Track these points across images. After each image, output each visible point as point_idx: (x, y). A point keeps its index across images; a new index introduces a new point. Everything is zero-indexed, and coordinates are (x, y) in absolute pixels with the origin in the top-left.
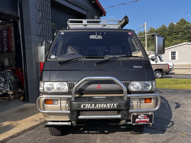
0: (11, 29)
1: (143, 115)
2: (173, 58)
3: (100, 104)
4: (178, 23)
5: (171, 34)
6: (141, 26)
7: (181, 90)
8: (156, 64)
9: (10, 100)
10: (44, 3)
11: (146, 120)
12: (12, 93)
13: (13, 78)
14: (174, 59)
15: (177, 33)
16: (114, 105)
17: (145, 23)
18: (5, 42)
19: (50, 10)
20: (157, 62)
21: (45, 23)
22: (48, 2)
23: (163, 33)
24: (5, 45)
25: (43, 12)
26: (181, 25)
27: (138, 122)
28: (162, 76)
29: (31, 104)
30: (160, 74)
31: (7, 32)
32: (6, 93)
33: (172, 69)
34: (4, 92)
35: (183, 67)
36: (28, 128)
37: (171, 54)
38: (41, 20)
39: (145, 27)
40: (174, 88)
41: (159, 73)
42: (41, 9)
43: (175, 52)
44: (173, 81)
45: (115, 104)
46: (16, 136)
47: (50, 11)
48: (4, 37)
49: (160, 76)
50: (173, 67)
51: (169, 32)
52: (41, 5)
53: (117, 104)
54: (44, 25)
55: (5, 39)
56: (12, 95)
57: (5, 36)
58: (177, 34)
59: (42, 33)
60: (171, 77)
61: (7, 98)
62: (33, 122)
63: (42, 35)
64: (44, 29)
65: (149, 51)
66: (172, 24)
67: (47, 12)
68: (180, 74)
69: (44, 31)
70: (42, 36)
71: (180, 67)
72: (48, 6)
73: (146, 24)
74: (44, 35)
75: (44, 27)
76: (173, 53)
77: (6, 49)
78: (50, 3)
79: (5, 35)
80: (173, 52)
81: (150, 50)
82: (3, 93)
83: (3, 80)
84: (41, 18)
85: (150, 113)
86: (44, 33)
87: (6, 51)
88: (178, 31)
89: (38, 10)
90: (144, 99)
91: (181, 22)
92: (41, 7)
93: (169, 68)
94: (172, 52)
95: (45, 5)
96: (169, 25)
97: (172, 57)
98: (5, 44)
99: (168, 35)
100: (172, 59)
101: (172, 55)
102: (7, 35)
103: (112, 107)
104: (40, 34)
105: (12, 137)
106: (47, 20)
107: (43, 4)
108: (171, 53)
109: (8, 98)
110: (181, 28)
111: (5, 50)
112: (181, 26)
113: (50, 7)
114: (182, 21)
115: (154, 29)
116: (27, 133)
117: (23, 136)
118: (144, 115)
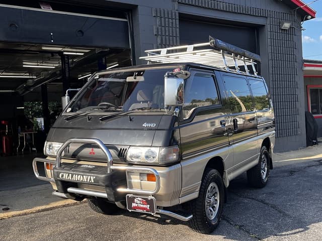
1: (140, 199)
3: (77, 176)
10: (165, 23)
11: (145, 206)
16: (90, 178)
19: (178, 31)
22: (174, 20)
27: (135, 208)
45: (92, 177)
53: (94, 177)
67: (171, 35)
72: (174, 26)
78: (178, 21)
84: (160, 46)
85: (150, 198)
89: (156, 35)
90: (146, 175)
103: (88, 181)
107: (163, 25)
113: (178, 26)
118: (142, 198)
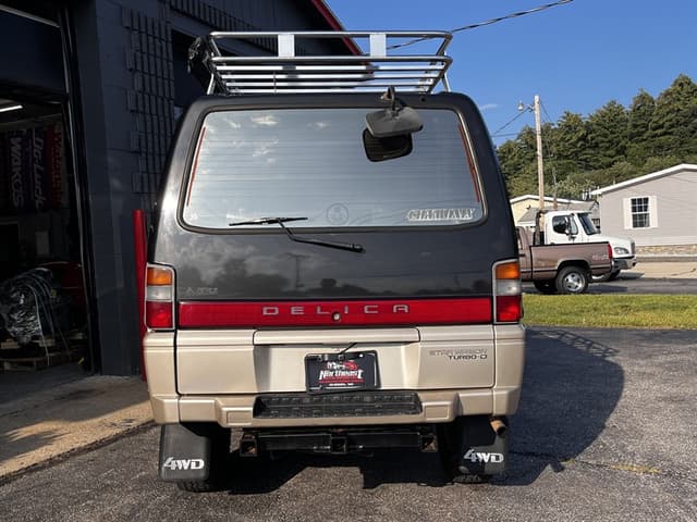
0: (56, 132)
2: (640, 221)
4: (668, 94)
5: (643, 132)
6: (520, 108)
7: (631, 330)
8: (571, 242)
9: (42, 367)
10: (151, 47)
12: (49, 345)
13: (53, 294)
14: (642, 225)
15: (664, 130)
17: (537, 98)
18: (37, 176)
19: (171, 68)
20: (574, 238)
21: (154, 112)
22: (164, 43)
23: (612, 133)
24: (37, 187)
25: (147, 77)
26: (679, 100)
28: (586, 286)
29: (108, 377)
30: (578, 281)
31: (42, 141)
32: (30, 343)
33: (629, 262)
34: (25, 340)
35: (675, 255)
36: (83, 444)
37: (630, 206)
38: (140, 103)
39: (537, 112)
40: (609, 326)
41: (576, 277)
42: (139, 68)
43: (646, 200)
44: (617, 301)
46: (43, 467)
47: (171, 73)
48: (34, 160)
49: (580, 286)
50: (633, 252)
51: (635, 126)
52: (139, 54)
54: (148, 117)
55: (36, 166)
56: (51, 349)
57: (35, 156)
58: (665, 134)
59: (143, 143)
60: (623, 290)
61: (35, 360)
62: (103, 430)
63: (144, 150)
64: (149, 131)
65: (551, 196)
66: (643, 98)
67: (159, 74)
68: (660, 280)
69: (150, 138)
70: (143, 155)
71: (666, 255)
72: (165, 56)
73: (540, 102)
74: (150, 151)
75: (149, 124)
76: (640, 205)
77: (40, 200)
78: (170, 45)
79: (37, 154)
80: (640, 200)
81: (554, 195)
82: (22, 345)
83: (22, 302)
84: (140, 96)
86: (150, 145)
87: (40, 205)
88: (667, 124)
89: (131, 70)
91: (679, 89)
92: (139, 60)
93: (611, 257)
94: (634, 201)
95: (152, 52)
96: (632, 103)
97: (634, 217)
98: (37, 182)
99: (631, 137)
100: (635, 225)
101: (634, 209)
102: (44, 152)
104: (135, 148)
105: (30, 470)
106: (159, 100)
107: (145, 50)
108: (630, 202)
109: (38, 359)
110: (679, 110)
111: (37, 202)
112: (678, 105)
113: (171, 57)
114: (681, 85)
115: (577, 118)
116: (78, 458)
117: (63, 467)
